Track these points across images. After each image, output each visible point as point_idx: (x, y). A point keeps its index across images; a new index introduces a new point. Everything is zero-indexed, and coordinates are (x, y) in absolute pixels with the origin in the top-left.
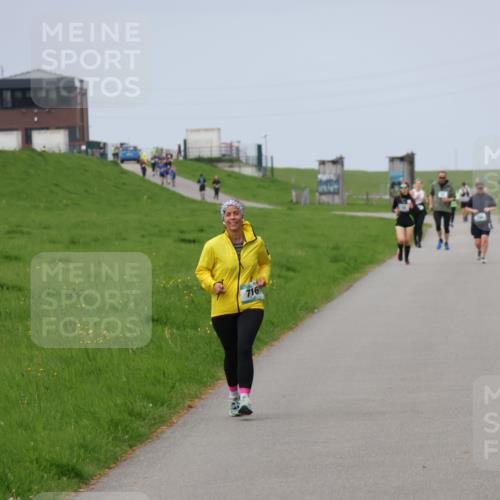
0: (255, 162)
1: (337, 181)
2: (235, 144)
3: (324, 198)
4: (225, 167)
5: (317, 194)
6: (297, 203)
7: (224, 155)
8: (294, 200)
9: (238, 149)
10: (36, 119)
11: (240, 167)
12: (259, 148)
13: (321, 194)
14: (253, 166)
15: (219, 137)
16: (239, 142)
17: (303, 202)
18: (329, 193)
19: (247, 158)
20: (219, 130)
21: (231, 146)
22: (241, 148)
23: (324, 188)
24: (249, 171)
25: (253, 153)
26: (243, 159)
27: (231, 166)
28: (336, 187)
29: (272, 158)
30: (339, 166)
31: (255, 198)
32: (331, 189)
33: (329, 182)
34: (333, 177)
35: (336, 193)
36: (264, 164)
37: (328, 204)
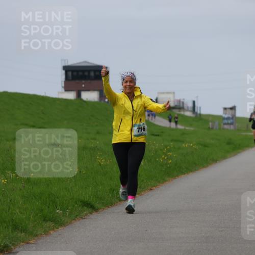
0: (192, 109)
1: (232, 118)
2: (182, 100)
3: (226, 127)
4: (176, 112)
5: (222, 124)
6: (212, 128)
7: (176, 106)
8: (211, 127)
9: (183, 103)
10: (83, 86)
11: (184, 111)
12: (194, 102)
13: (225, 124)
14: (190, 111)
15: (174, 97)
16: (184, 99)
17: (215, 128)
18: (228, 124)
19: (188, 107)
20: (174, 93)
21: (179, 101)
22: (185, 102)
23: (226, 121)
24: (188, 114)
25: (191, 105)
26: (186, 107)
27: (180, 111)
28: (232, 121)
29: (200, 108)
30: (233, 111)
31: (191, 125)
32: (229, 122)
33: (228, 118)
34: (230, 116)
35: (232, 124)
36: (196, 111)
37: (228, 129)
